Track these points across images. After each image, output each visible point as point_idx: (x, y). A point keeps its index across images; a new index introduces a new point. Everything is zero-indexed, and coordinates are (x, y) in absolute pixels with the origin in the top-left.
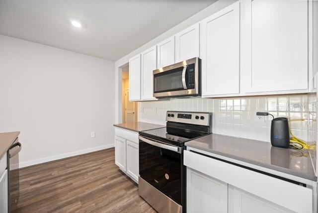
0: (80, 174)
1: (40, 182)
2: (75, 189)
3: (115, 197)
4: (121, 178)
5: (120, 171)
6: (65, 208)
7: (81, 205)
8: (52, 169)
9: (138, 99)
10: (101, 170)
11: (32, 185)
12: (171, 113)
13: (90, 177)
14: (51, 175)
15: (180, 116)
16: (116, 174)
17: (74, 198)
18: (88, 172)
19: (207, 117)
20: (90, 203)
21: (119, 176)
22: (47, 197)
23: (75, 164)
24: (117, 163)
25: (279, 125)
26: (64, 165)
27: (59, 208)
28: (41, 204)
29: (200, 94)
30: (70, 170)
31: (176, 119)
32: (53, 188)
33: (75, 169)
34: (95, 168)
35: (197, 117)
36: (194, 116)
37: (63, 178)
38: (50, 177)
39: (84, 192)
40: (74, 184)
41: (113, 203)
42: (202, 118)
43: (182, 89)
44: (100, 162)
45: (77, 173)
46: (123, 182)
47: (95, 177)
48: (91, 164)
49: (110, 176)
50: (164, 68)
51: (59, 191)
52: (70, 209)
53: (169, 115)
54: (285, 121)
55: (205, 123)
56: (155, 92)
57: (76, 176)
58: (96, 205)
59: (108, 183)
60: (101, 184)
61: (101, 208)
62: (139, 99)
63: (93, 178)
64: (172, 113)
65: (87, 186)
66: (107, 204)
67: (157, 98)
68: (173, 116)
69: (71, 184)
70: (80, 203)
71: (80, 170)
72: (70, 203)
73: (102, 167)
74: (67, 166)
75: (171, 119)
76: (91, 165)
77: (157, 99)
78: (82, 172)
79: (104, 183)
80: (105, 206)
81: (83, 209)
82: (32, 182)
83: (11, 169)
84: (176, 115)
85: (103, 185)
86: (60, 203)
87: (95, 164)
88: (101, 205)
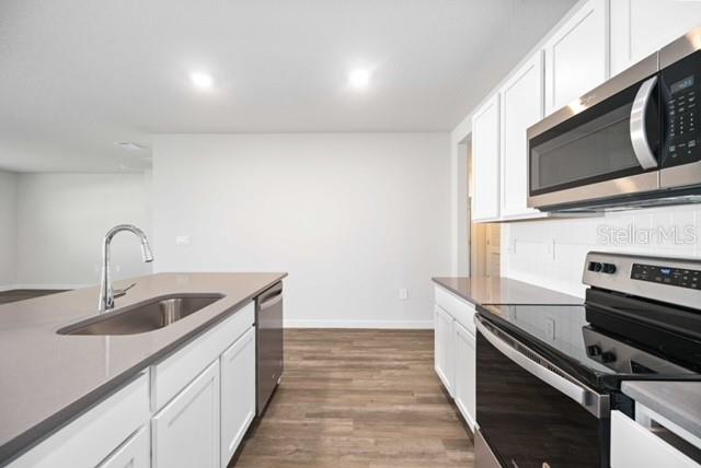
0: (369, 367)
1: (314, 358)
2: (352, 392)
3: (419, 449)
4: (443, 409)
5: (445, 391)
6: (328, 421)
7: (351, 429)
8: (335, 342)
9: (493, 216)
10: (407, 372)
11: (306, 359)
12: (602, 260)
13: (381, 380)
14: (329, 352)
15: (644, 273)
16: (434, 395)
17: (346, 408)
18: (381, 367)
20: (368, 433)
21: (440, 402)
22: (314, 387)
23: (365, 344)
24: (439, 368)
26: (350, 342)
27: (322, 415)
28: (304, 396)
30: (356, 354)
31: (623, 283)
32: (325, 375)
33: (364, 354)
34: (397, 363)
37: (343, 363)
38: (327, 355)
39: (364, 405)
40: (354, 382)
41: (408, 459)
44: (409, 354)
45: (365, 363)
46: (444, 421)
47: (393, 383)
48: (393, 353)
49: (420, 395)
51: (332, 385)
52: (334, 425)
53: (593, 267)
56: (532, 193)
57: (362, 368)
58: (376, 444)
59: (411, 408)
60: (397, 404)
61: (383, 456)
62: (495, 215)
63: (387, 384)
64: (609, 260)
65: (373, 397)
66: (395, 457)
67: (543, 209)
68: (610, 269)
69: (351, 380)
70: (351, 423)
71: (371, 359)
72: (337, 415)
73: (411, 366)
74: (355, 344)
75: (604, 281)
76: (392, 355)
77: (545, 214)
78: (374, 363)
79: (402, 404)
80: (391, 456)
81: (353, 440)
82: (306, 355)
83: (260, 327)
84: (625, 268)
85: (401, 408)
86: (327, 408)
87: (399, 357)
88: (384, 449)
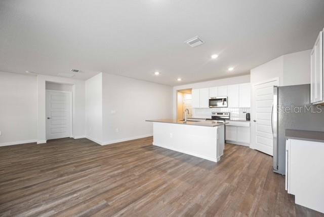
15: (218, 114)
19: (228, 113)
29: (227, 107)
36: (224, 114)
54: (249, 114)
56: (209, 105)
84: (216, 113)
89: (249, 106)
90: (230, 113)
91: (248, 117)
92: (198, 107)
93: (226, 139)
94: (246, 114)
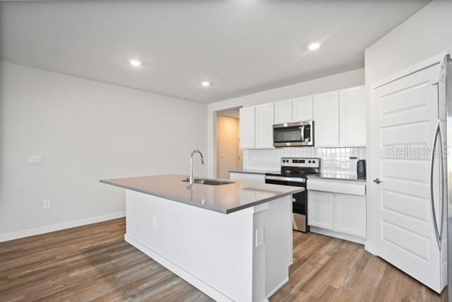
12: (286, 160)
15: (294, 161)
19: (317, 161)
25: (361, 163)
29: (313, 145)
31: (291, 164)
35: (310, 162)
36: (307, 161)
42: (314, 162)
43: (301, 141)
50: (288, 124)
53: (284, 161)
54: (364, 162)
55: (316, 165)
56: (275, 142)
67: (276, 147)
68: (288, 161)
75: (286, 164)
84: (291, 161)
89: (363, 143)
90: (320, 160)
91: (361, 170)
92: (253, 147)
93: (309, 224)
94: (356, 161)
